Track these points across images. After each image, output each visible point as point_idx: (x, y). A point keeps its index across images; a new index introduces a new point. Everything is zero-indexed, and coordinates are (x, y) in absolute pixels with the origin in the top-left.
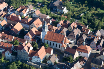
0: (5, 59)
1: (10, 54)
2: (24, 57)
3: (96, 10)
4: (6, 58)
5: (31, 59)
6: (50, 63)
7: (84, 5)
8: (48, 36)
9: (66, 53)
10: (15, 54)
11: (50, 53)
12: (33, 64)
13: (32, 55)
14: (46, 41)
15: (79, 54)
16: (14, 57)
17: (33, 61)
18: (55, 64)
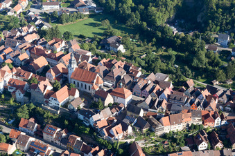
0: (15, 101)
1: (22, 95)
2: (39, 99)
3: (166, 51)
4: (17, 99)
5: (47, 102)
6: (72, 108)
7: (150, 44)
8: (75, 74)
9: (96, 97)
10: (28, 95)
11: (73, 95)
12: (49, 108)
13: (48, 96)
14: (73, 81)
15: (114, 100)
16: (27, 98)
17: (50, 105)
18: (79, 109)
